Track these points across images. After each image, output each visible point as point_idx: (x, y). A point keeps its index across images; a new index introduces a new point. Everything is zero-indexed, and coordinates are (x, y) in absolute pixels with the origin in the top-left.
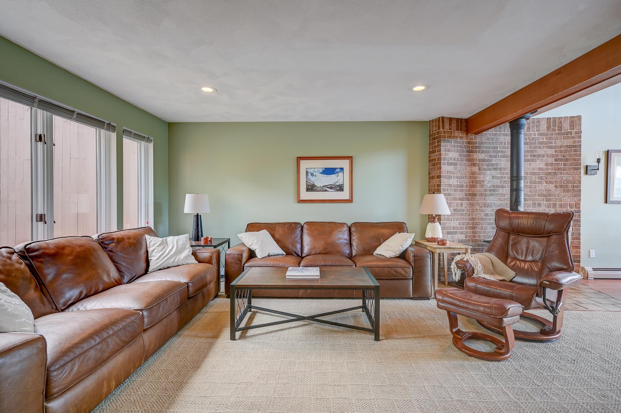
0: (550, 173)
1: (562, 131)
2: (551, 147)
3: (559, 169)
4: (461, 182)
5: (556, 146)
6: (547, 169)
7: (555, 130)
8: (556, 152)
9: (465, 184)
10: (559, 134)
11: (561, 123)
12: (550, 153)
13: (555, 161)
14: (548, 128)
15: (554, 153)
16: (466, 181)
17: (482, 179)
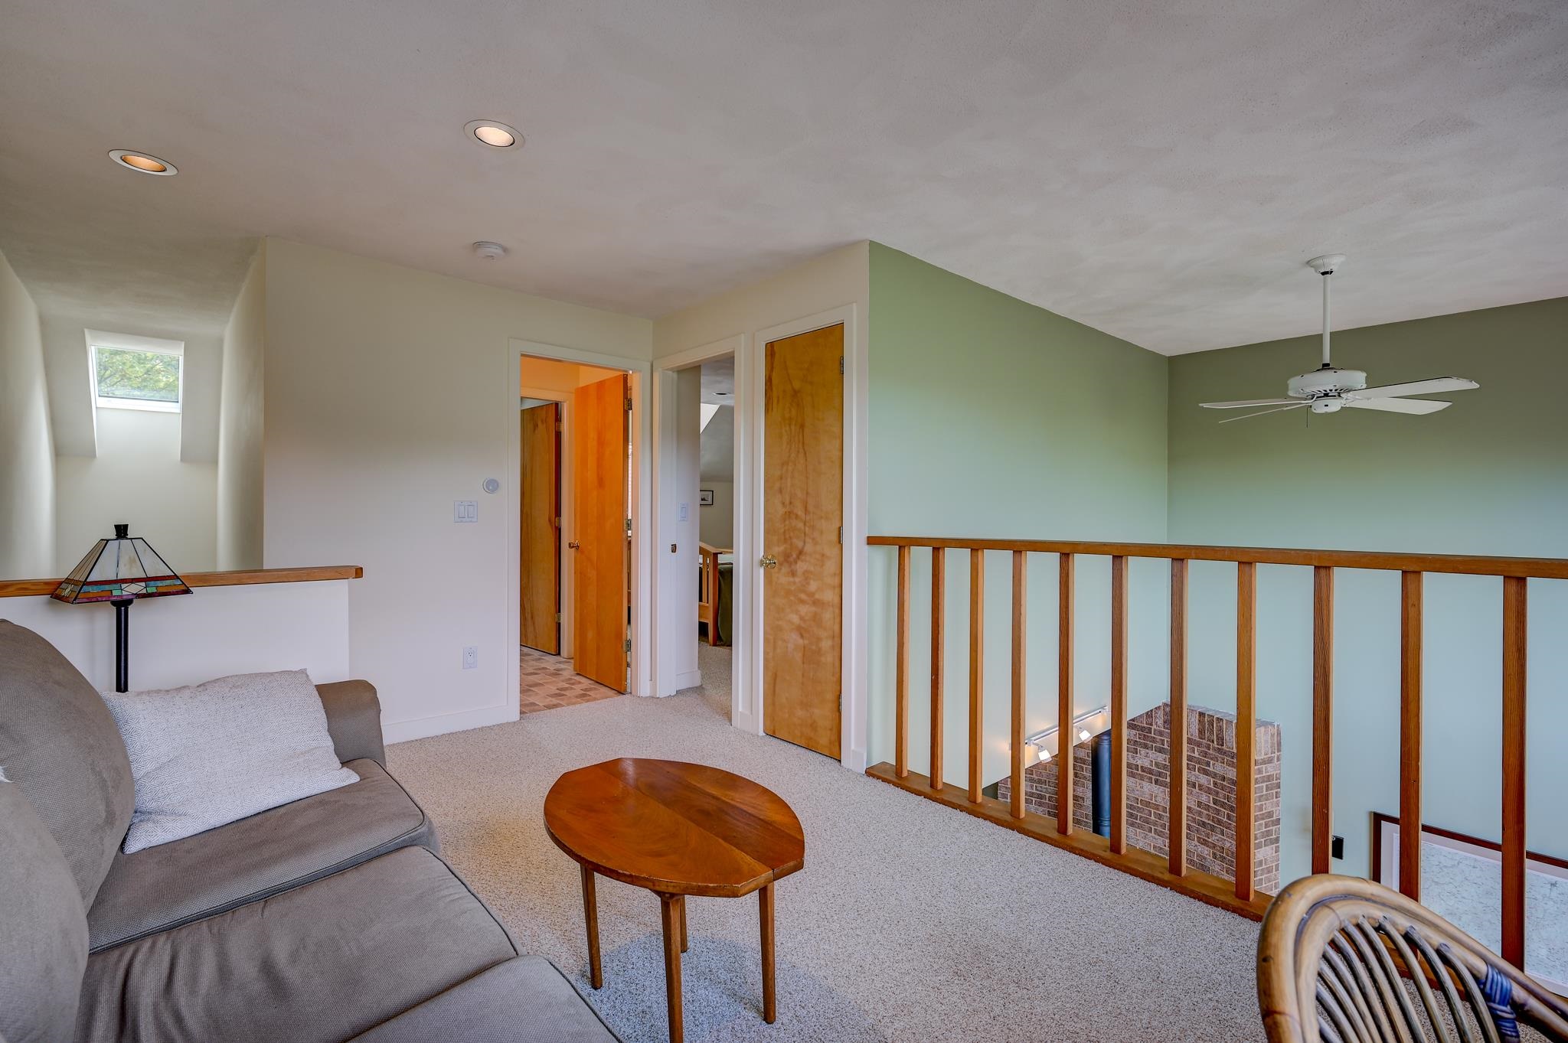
0: (1204, 824)
1: (1224, 747)
2: (1206, 772)
3: (1220, 822)
4: (1040, 789)
5: (1215, 774)
6: (1200, 814)
7: (1213, 742)
8: (1215, 784)
9: (1048, 795)
10: (1219, 750)
11: (1220, 729)
12: (1206, 783)
13: (1214, 804)
14: (1201, 732)
15: (1212, 786)
16: (1050, 790)
17: (1081, 795)
